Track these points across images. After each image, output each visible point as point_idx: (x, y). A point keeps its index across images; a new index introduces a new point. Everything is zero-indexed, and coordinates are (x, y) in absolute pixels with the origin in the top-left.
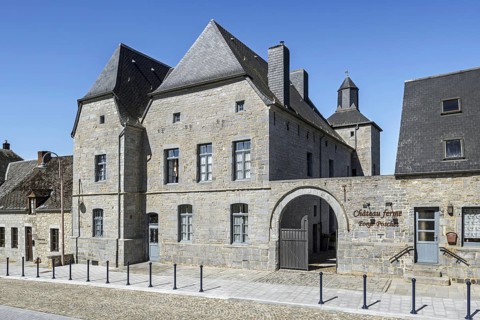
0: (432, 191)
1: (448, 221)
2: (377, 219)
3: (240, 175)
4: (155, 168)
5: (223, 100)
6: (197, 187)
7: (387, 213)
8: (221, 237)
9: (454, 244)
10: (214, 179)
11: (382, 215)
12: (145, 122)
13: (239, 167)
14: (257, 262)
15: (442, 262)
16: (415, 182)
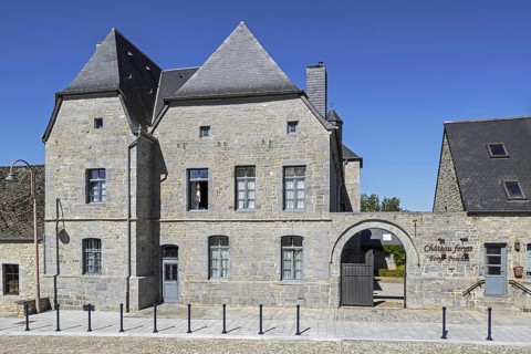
0: (501, 228)
1: (515, 257)
2: (448, 254)
3: (290, 205)
4: (173, 190)
5: (271, 118)
6: (235, 215)
7: (458, 248)
8: (269, 273)
9: (520, 277)
10: (258, 207)
11: (453, 250)
12: (157, 132)
13: (290, 195)
14: (316, 300)
15: (510, 293)
16: (486, 219)
